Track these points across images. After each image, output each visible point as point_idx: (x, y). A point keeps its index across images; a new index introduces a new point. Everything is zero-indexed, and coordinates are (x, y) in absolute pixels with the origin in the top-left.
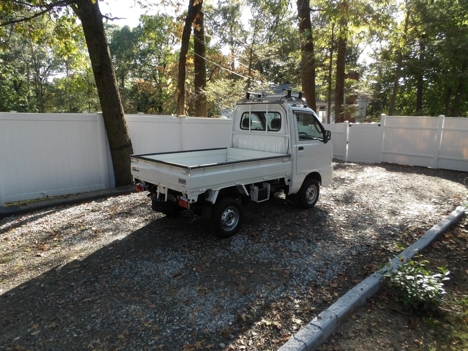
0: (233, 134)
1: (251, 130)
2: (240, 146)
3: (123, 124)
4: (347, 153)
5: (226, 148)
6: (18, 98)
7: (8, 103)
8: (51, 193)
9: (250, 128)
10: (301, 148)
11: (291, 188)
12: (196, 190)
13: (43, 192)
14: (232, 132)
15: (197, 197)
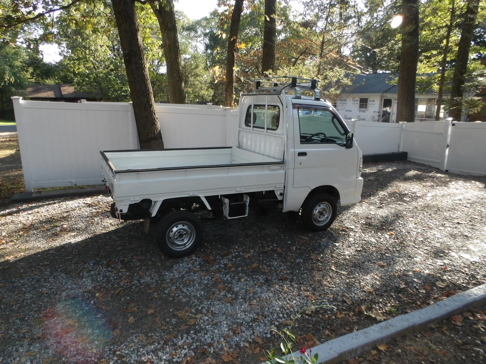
0: (239, 131)
1: (253, 127)
2: (244, 147)
3: (152, 116)
4: (446, 160)
5: (231, 147)
6: (122, 88)
7: (113, 92)
8: (81, 182)
9: (252, 125)
10: (301, 154)
11: (285, 203)
12: (125, 198)
13: (72, 181)
14: (238, 129)
15: (127, 207)
